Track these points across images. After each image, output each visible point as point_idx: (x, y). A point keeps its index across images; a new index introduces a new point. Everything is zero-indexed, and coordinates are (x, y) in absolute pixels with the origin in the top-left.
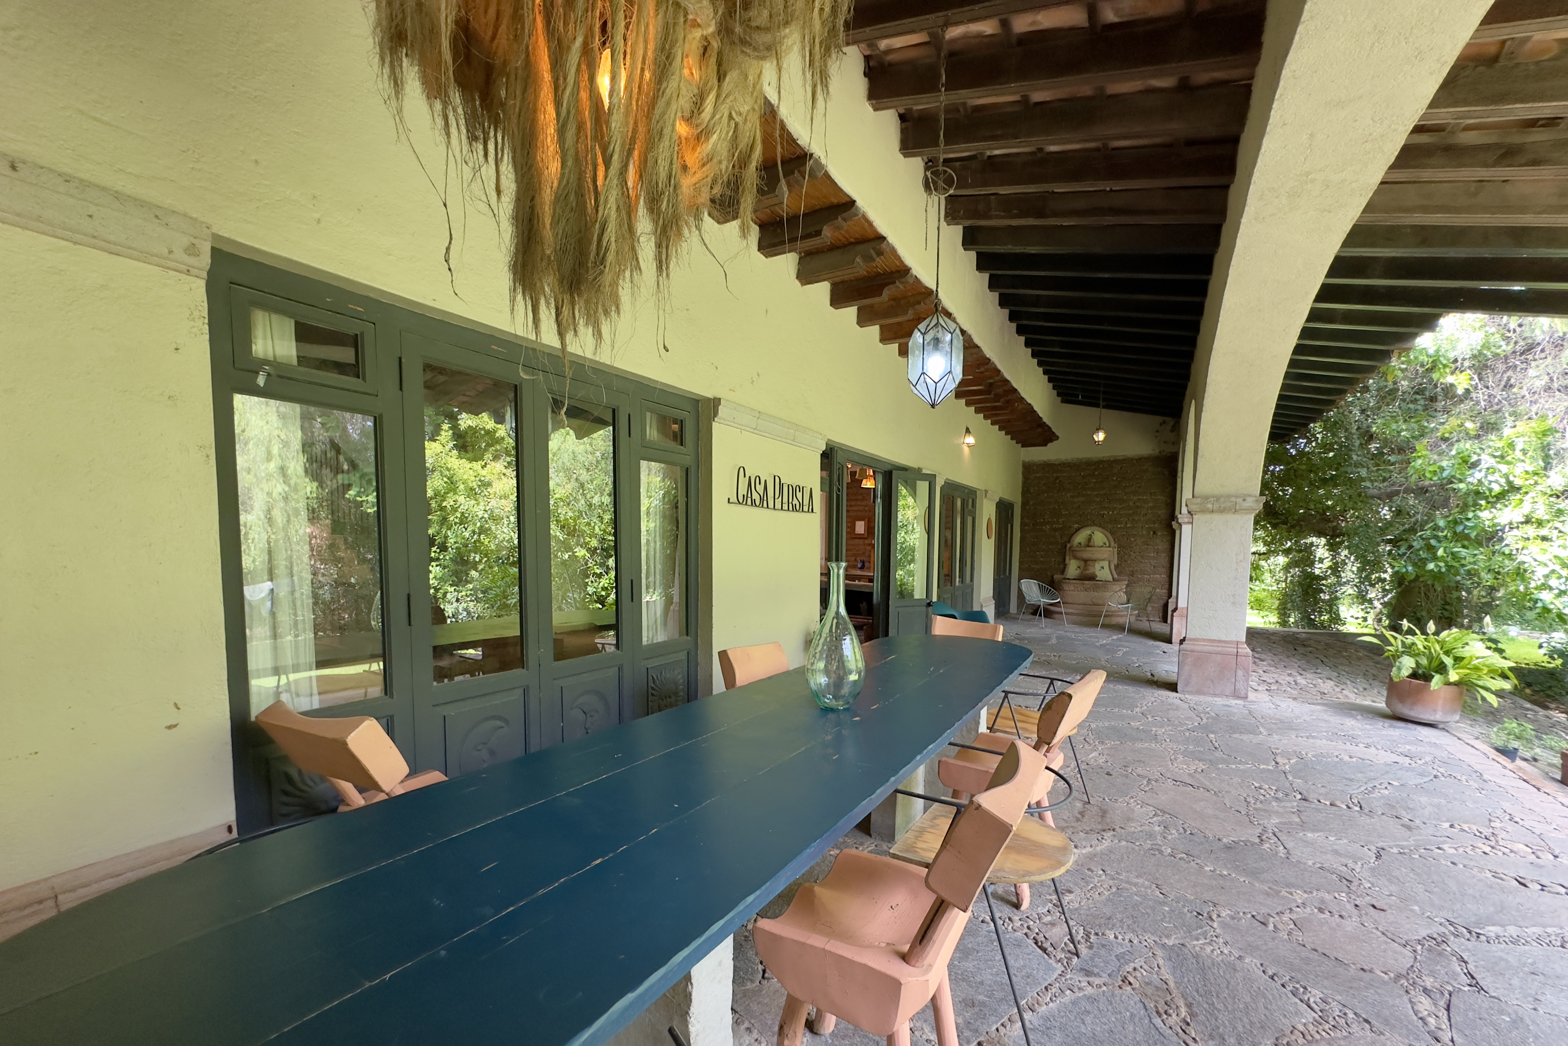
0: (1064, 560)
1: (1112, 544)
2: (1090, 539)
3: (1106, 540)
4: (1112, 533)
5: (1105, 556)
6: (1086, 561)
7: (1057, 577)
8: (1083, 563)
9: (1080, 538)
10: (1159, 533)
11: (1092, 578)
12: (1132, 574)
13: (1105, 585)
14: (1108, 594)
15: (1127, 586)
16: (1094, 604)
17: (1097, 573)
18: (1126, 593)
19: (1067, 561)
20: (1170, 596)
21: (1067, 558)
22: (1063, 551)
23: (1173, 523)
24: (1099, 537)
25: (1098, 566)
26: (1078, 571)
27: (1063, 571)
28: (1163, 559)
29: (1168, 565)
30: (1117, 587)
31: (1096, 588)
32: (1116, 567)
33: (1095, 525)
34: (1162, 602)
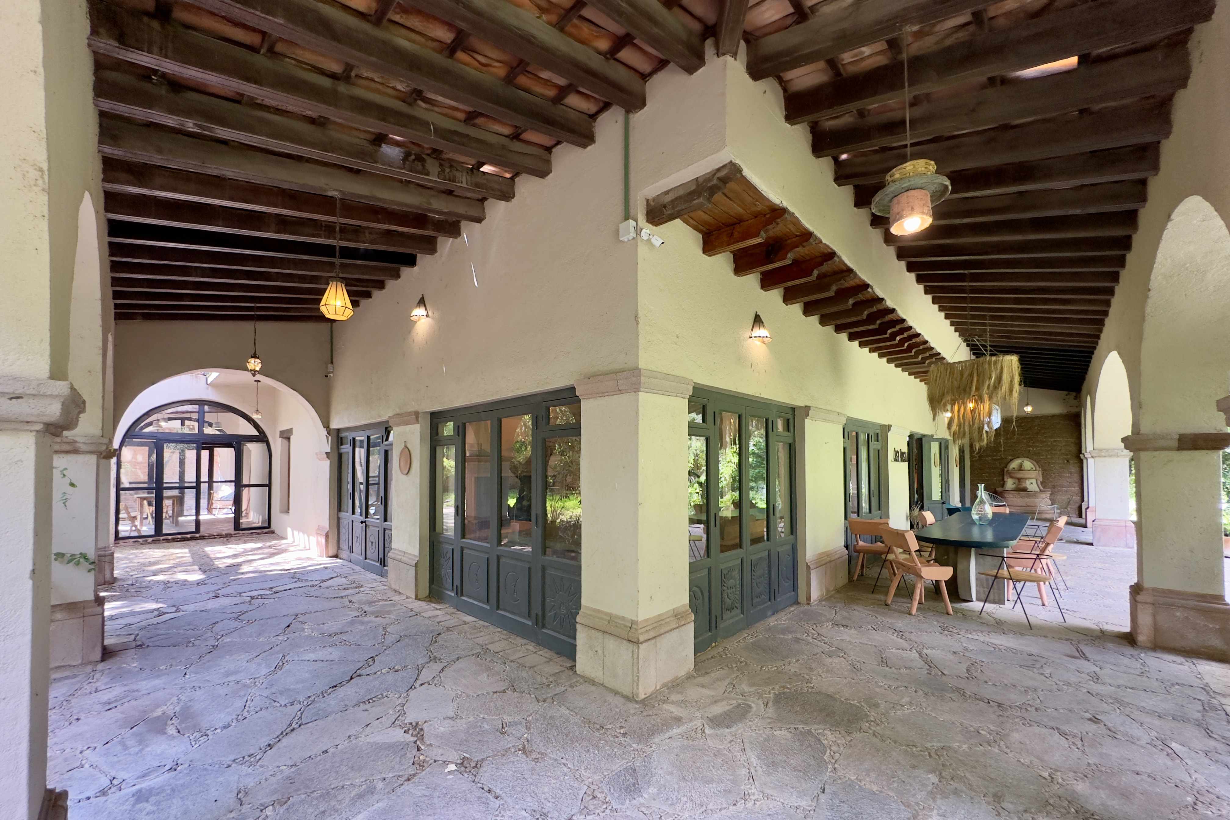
0: (1003, 479)
1: (1038, 468)
2: (1021, 465)
3: (1032, 466)
4: (1037, 462)
5: (1033, 476)
6: (1019, 479)
7: (999, 489)
8: (1017, 481)
9: (1014, 465)
10: (1071, 462)
11: (1025, 490)
12: (1054, 487)
13: (1034, 494)
14: (1037, 500)
15: (1051, 495)
16: (1029, 506)
17: (1028, 487)
18: (1050, 499)
19: (1005, 480)
20: (1083, 501)
21: (1005, 477)
22: (1002, 473)
23: (1081, 455)
24: (1028, 464)
25: (1028, 483)
26: (1014, 486)
27: (1003, 486)
28: (1076, 477)
29: (1080, 482)
30: (1043, 495)
31: (1029, 496)
32: (1042, 483)
33: (1024, 457)
34: (1077, 505)
